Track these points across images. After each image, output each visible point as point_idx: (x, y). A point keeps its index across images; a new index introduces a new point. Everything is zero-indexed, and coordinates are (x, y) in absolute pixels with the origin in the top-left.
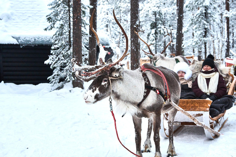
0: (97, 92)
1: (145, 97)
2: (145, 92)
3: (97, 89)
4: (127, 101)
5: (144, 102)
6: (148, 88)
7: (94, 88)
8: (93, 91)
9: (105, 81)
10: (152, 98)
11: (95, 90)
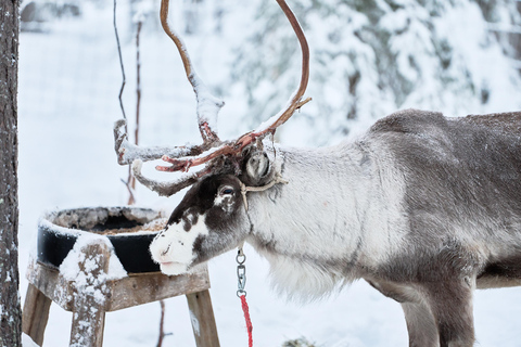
0: (201, 227)
3: (202, 218)
4: (302, 257)
7: (190, 217)
8: (187, 228)
11: (195, 221)
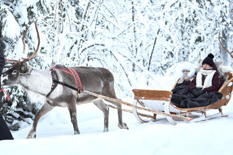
1: (53, 89)
2: (53, 85)
5: (52, 93)
6: (56, 82)
9: (15, 72)
10: (59, 90)
